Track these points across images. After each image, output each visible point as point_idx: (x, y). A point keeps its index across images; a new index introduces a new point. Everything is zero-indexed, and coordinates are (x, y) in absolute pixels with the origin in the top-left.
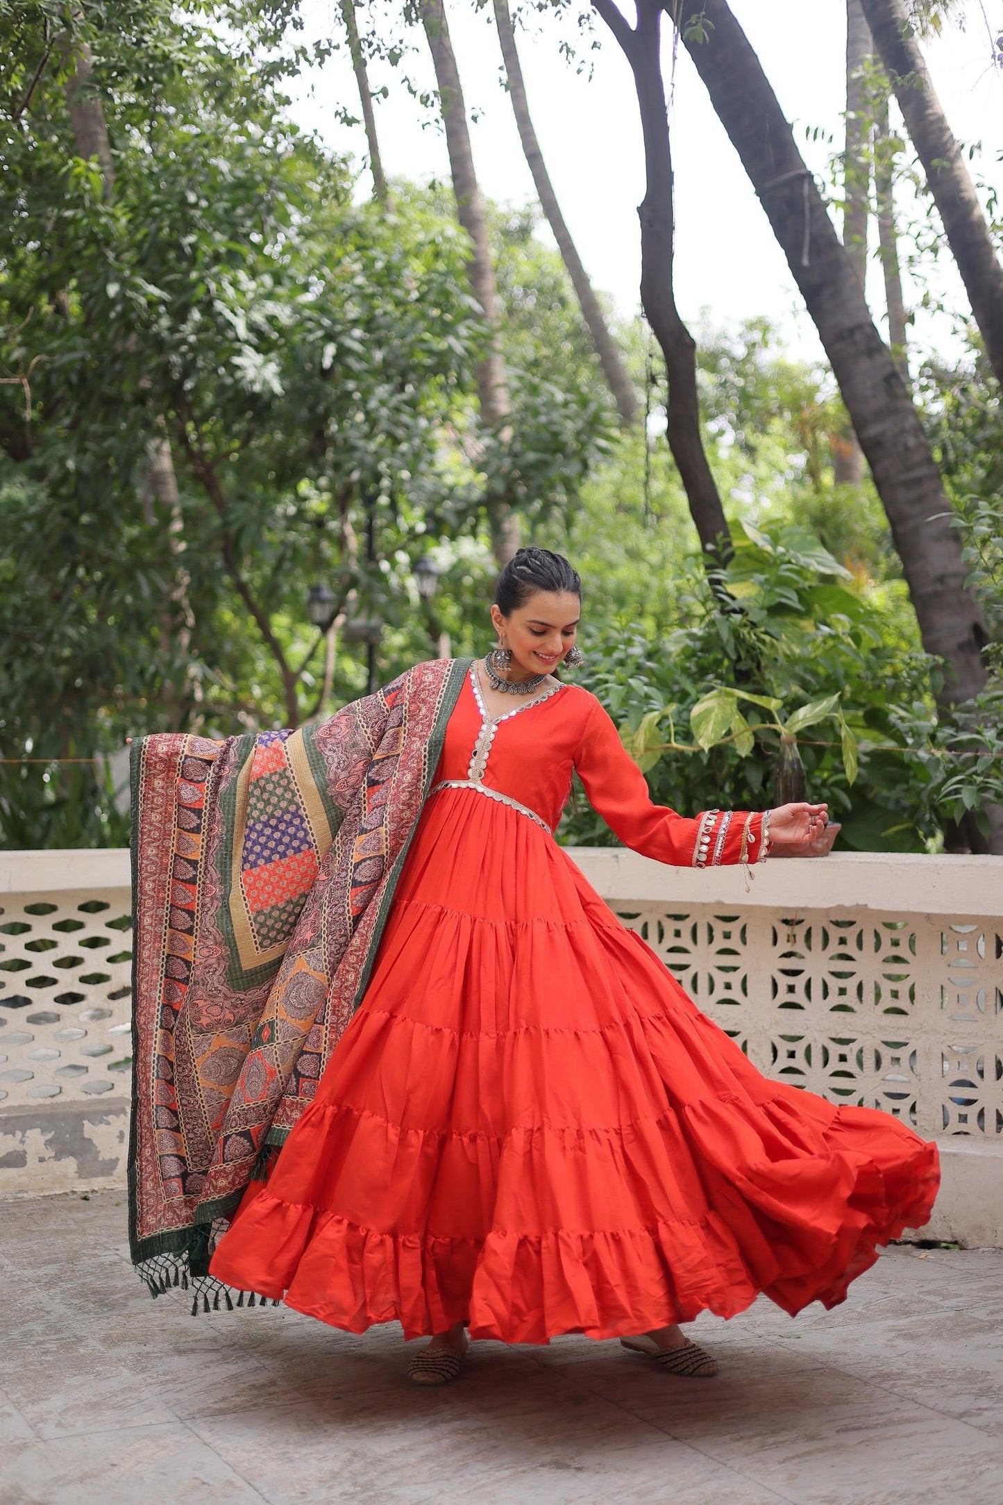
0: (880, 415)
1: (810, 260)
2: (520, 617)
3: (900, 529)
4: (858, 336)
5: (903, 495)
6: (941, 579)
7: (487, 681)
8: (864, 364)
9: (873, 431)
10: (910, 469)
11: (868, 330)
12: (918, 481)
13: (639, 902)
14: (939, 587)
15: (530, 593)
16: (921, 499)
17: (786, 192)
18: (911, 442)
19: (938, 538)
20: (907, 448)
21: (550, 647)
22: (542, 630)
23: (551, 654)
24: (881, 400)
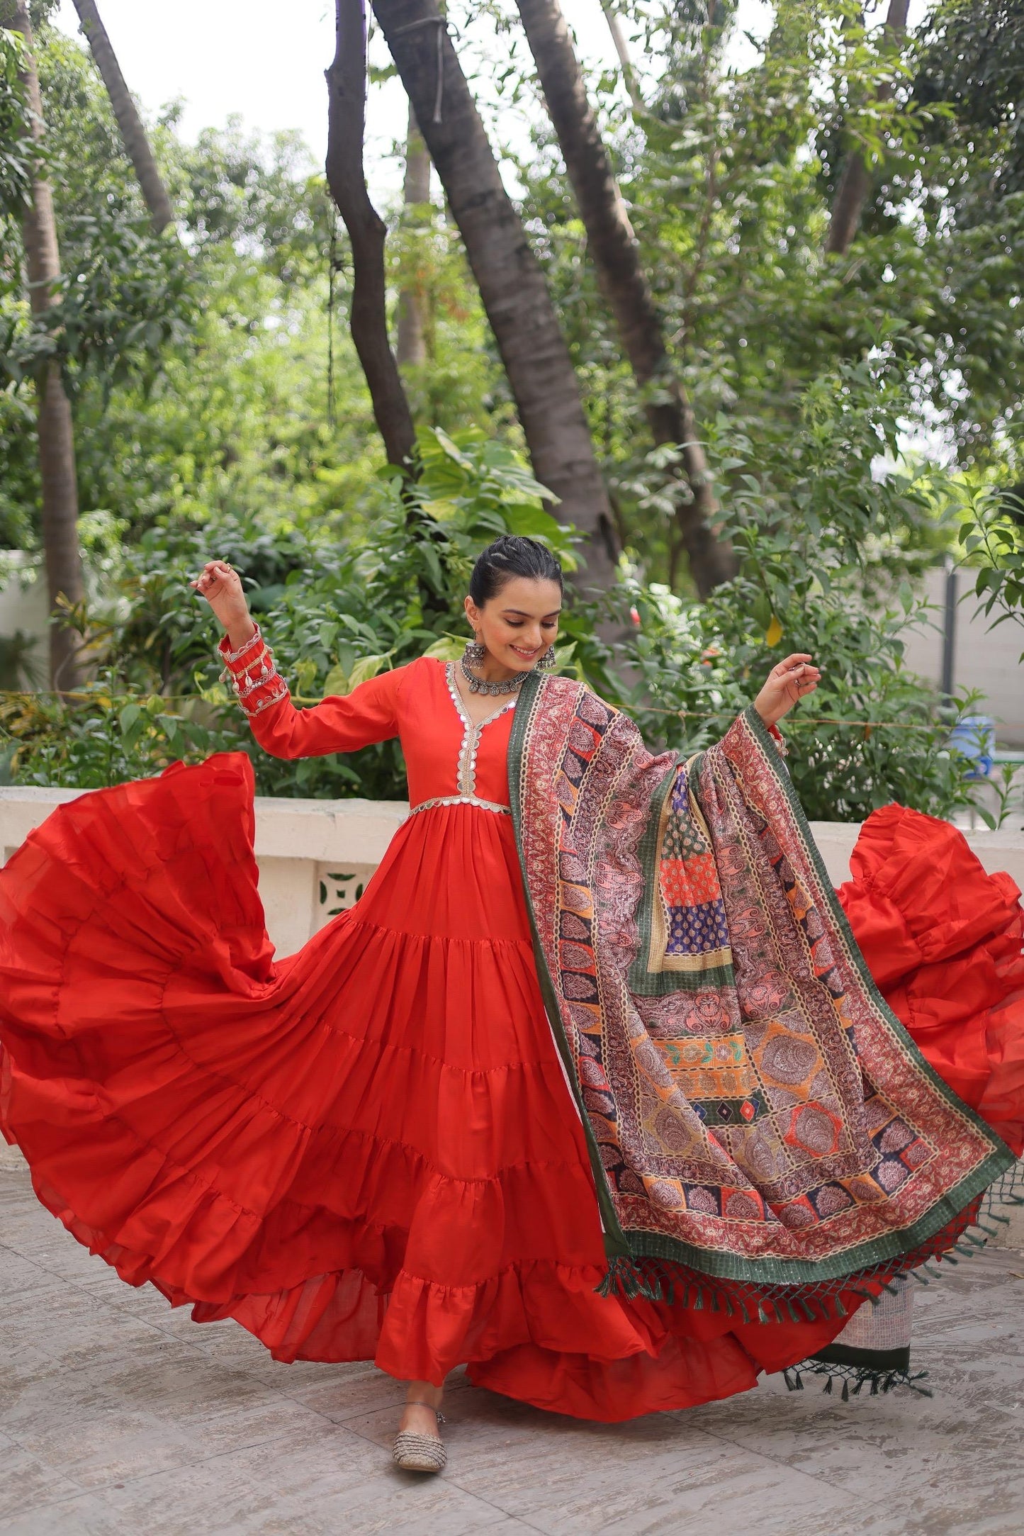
0: (511, 289)
1: (442, 116)
2: (494, 608)
3: (528, 411)
4: (490, 203)
5: (532, 376)
6: (569, 466)
7: (466, 685)
8: (496, 233)
9: (503, 305)
10: (540, 348)
11: (500, 197)
12: (547, 362)
13: (348, 864)
14: (566, 475)
15: (504, 581)
16: (550, 381)
17: (419, 40)
18: (542, 319)
19: (566, 424)
20: (538, 327)
21: (528, 640)
22: (519, 620)
23: (530, 648)
24: (512, 274)
